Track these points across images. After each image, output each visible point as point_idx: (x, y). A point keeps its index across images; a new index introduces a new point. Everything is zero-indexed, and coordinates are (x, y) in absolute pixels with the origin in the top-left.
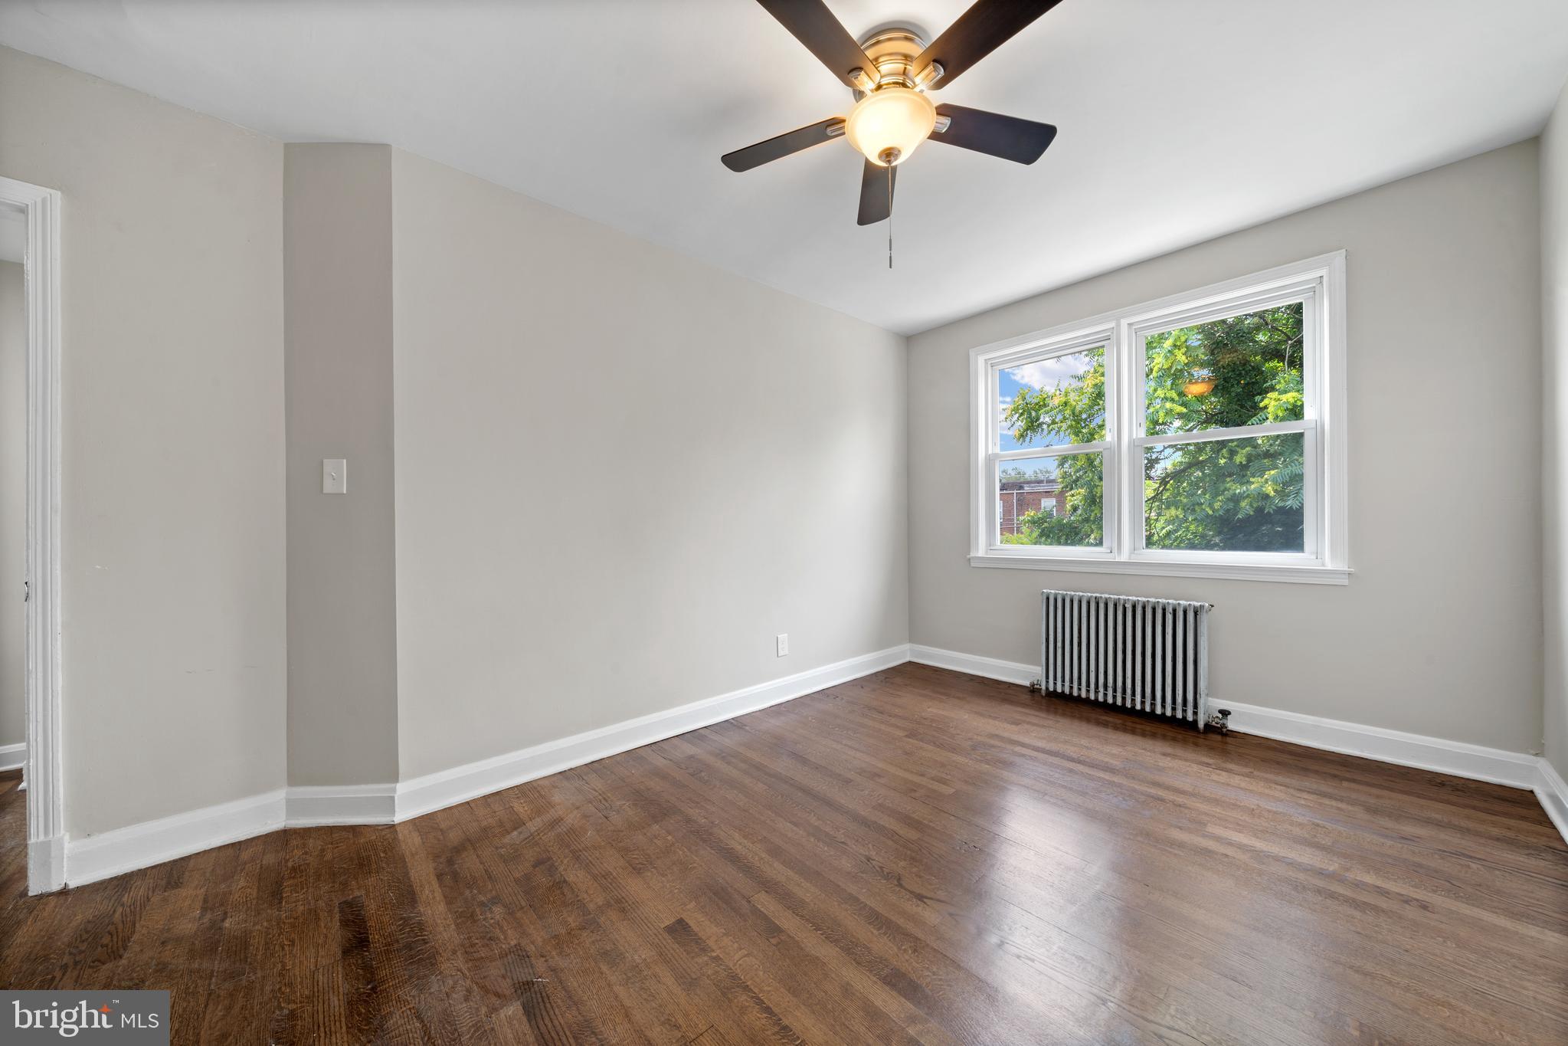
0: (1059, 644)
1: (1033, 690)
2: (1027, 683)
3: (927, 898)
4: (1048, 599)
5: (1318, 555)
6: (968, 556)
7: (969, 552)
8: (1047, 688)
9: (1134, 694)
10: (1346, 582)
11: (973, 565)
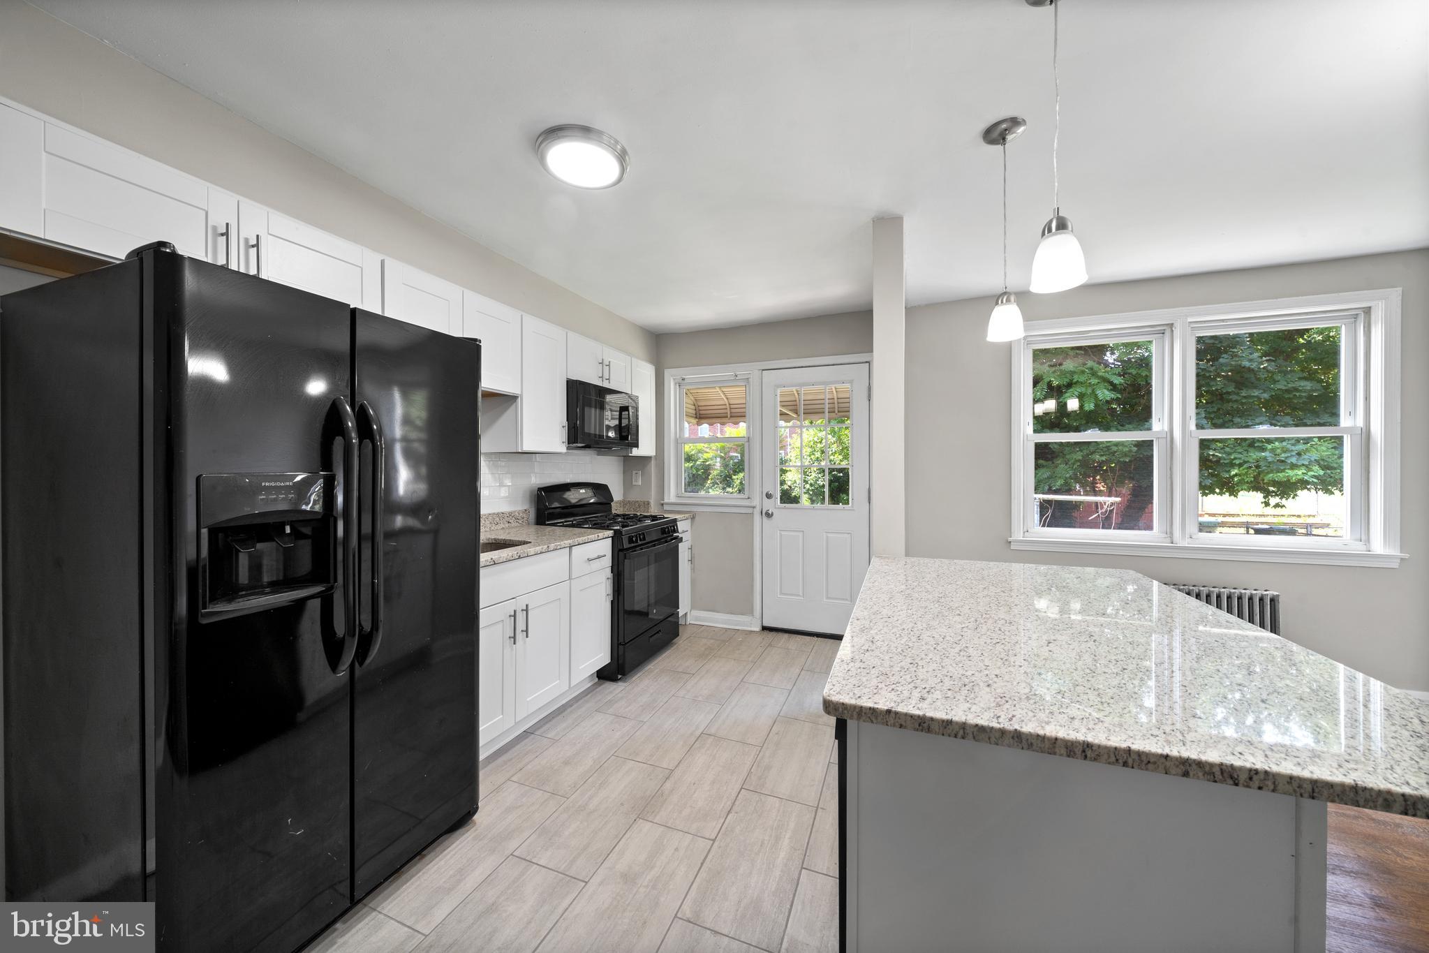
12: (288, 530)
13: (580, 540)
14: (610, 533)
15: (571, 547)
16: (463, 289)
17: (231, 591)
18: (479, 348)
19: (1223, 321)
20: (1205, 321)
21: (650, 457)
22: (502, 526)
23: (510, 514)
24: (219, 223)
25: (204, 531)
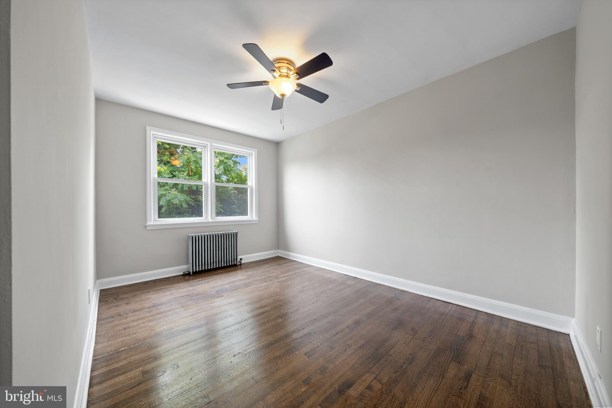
0: (197, 254)
1: (184, 275)
2: (182, 273)
3: (298, 309)
4: (192, 237)
5: (252, 216)
6: (146, 225)
7: (146, 223)
8: (193, 271)
9: (221, 262)
10: (257, 222)
11: (148, 229)
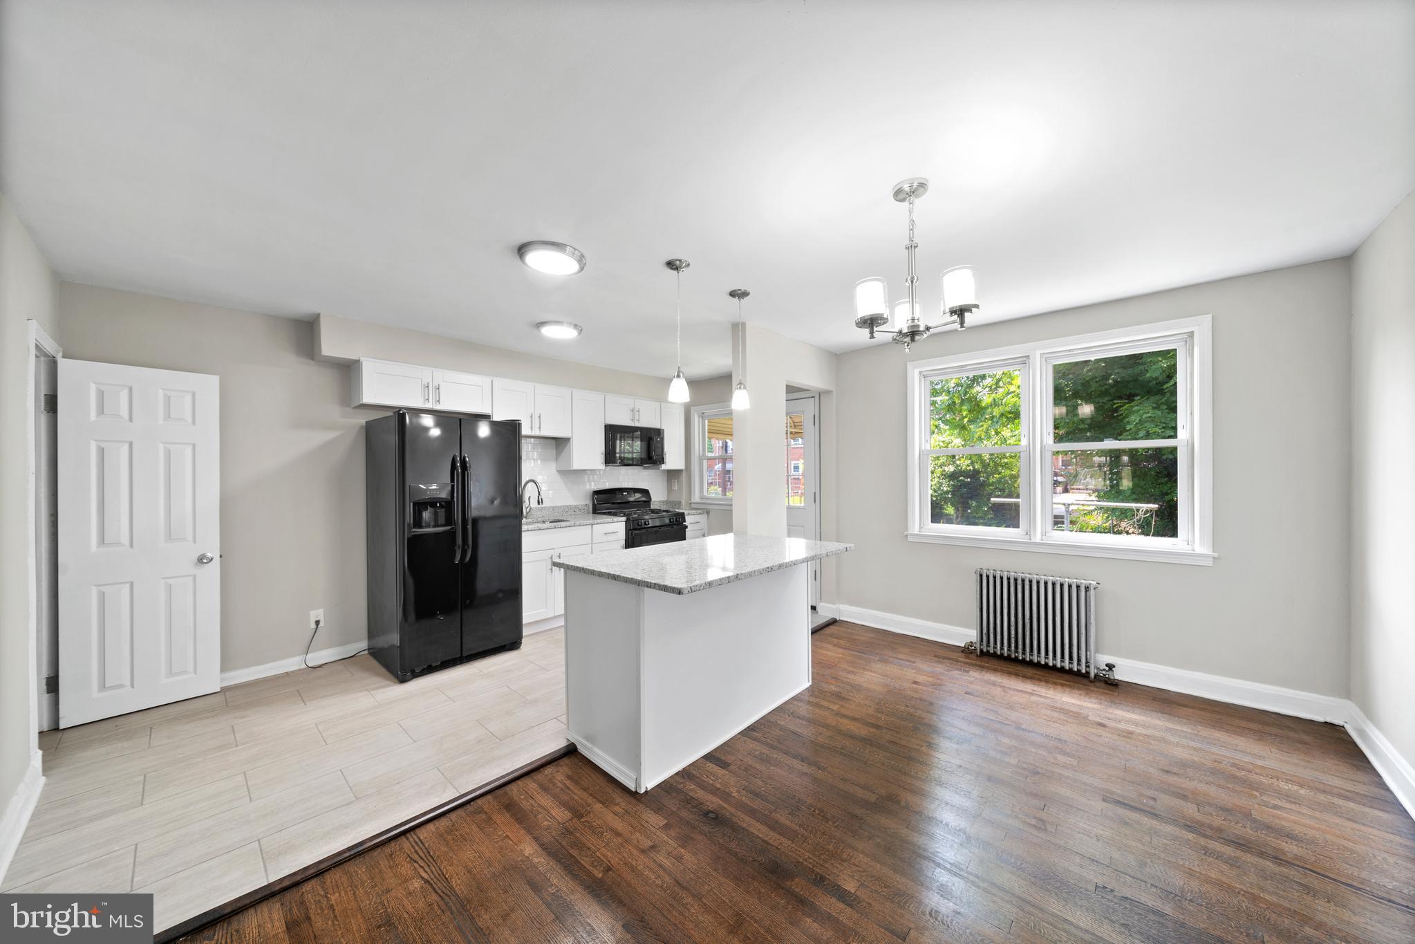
12: (438, 505)
13: (598, 521)
14: (624, 519)
15: (592, 525)
16: (534, 384)
17: (420, 527)
18: (520, 424)
19: (1070, 350)
20: (1055, 352)
21: (680, 471)
22: (570, 513)
23: (576, 507)
24: (425, 382)
25: (412, 504)
